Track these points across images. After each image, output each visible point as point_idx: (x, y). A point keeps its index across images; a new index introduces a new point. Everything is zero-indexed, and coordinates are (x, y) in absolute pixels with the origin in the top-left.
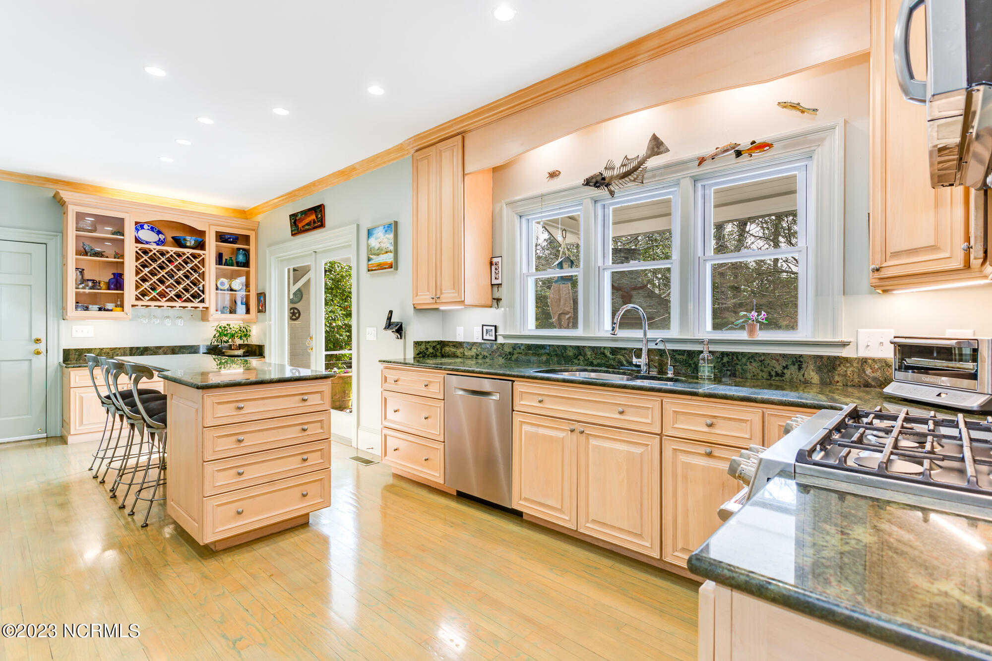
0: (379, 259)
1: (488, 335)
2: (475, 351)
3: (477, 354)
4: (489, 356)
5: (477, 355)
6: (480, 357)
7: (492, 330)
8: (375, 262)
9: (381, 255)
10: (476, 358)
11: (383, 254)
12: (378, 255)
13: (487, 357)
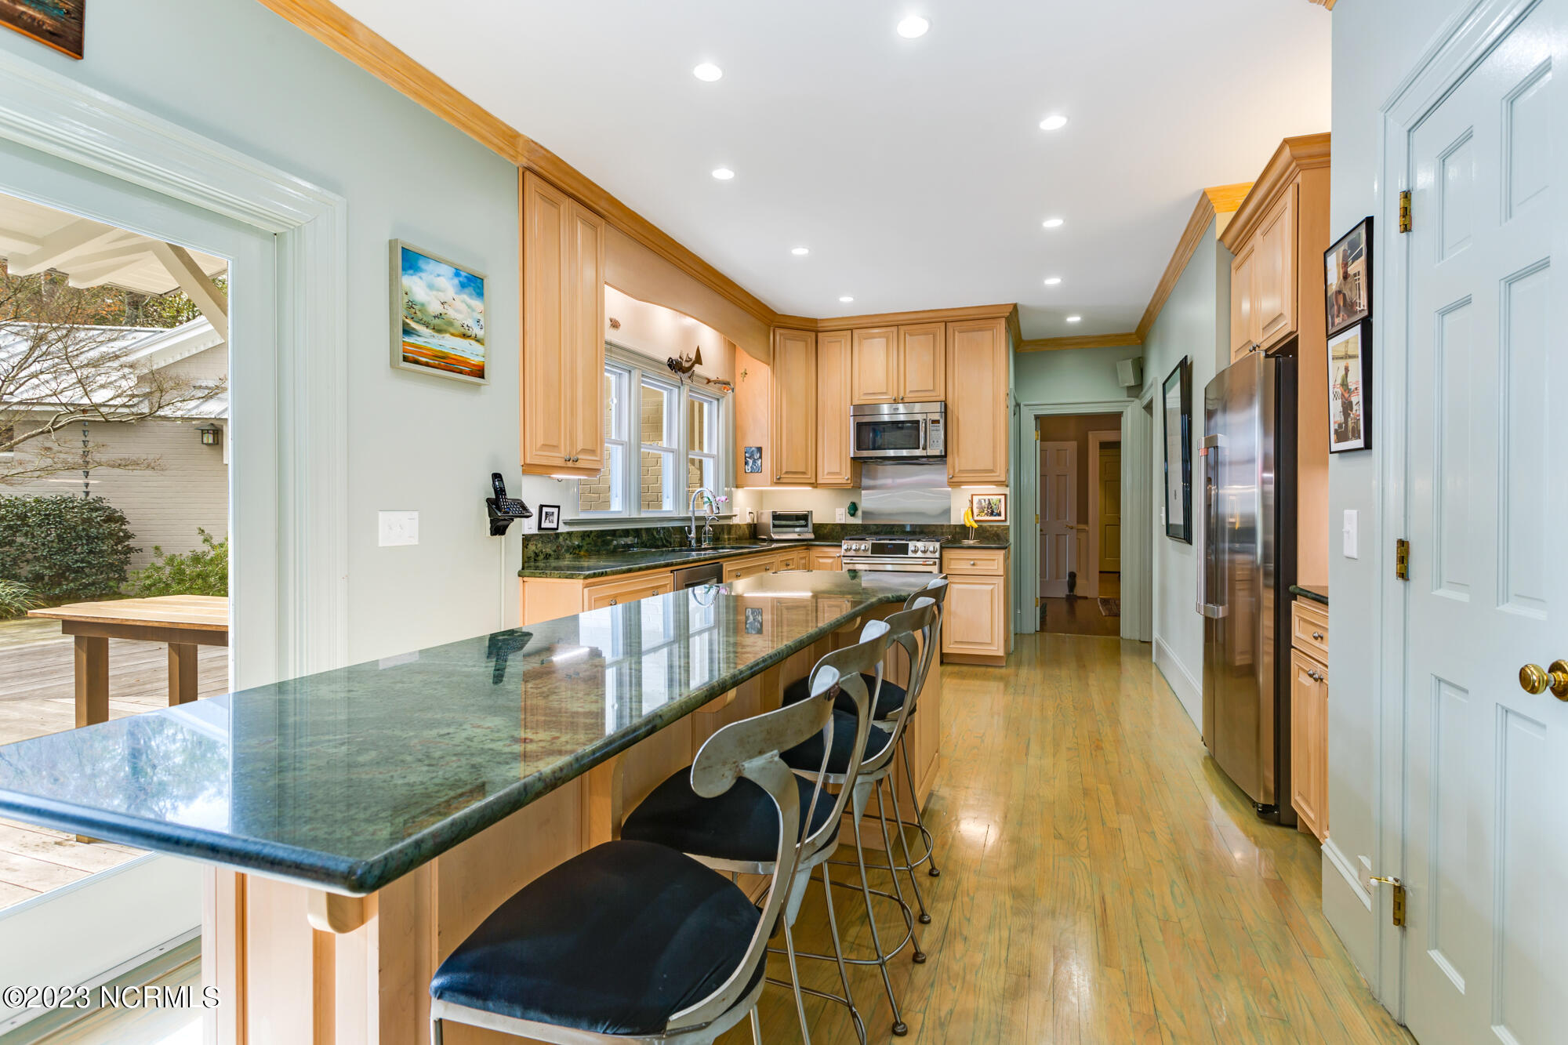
0: (442, 342)
1: (547, 521)
2: (534, 548)
3: (535, 553)
4: (552, 553)
5: (537, 555)
6: (542, 557)
7: (553, 513)
8: (429, 346)
9: (447, 336)
10: (535, 560)
11: (452, 334)
12: (439, 331)
13: (550, 555)
